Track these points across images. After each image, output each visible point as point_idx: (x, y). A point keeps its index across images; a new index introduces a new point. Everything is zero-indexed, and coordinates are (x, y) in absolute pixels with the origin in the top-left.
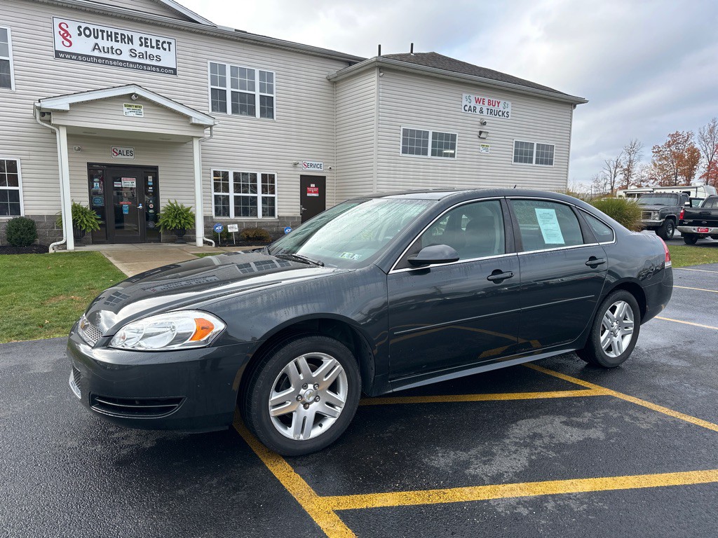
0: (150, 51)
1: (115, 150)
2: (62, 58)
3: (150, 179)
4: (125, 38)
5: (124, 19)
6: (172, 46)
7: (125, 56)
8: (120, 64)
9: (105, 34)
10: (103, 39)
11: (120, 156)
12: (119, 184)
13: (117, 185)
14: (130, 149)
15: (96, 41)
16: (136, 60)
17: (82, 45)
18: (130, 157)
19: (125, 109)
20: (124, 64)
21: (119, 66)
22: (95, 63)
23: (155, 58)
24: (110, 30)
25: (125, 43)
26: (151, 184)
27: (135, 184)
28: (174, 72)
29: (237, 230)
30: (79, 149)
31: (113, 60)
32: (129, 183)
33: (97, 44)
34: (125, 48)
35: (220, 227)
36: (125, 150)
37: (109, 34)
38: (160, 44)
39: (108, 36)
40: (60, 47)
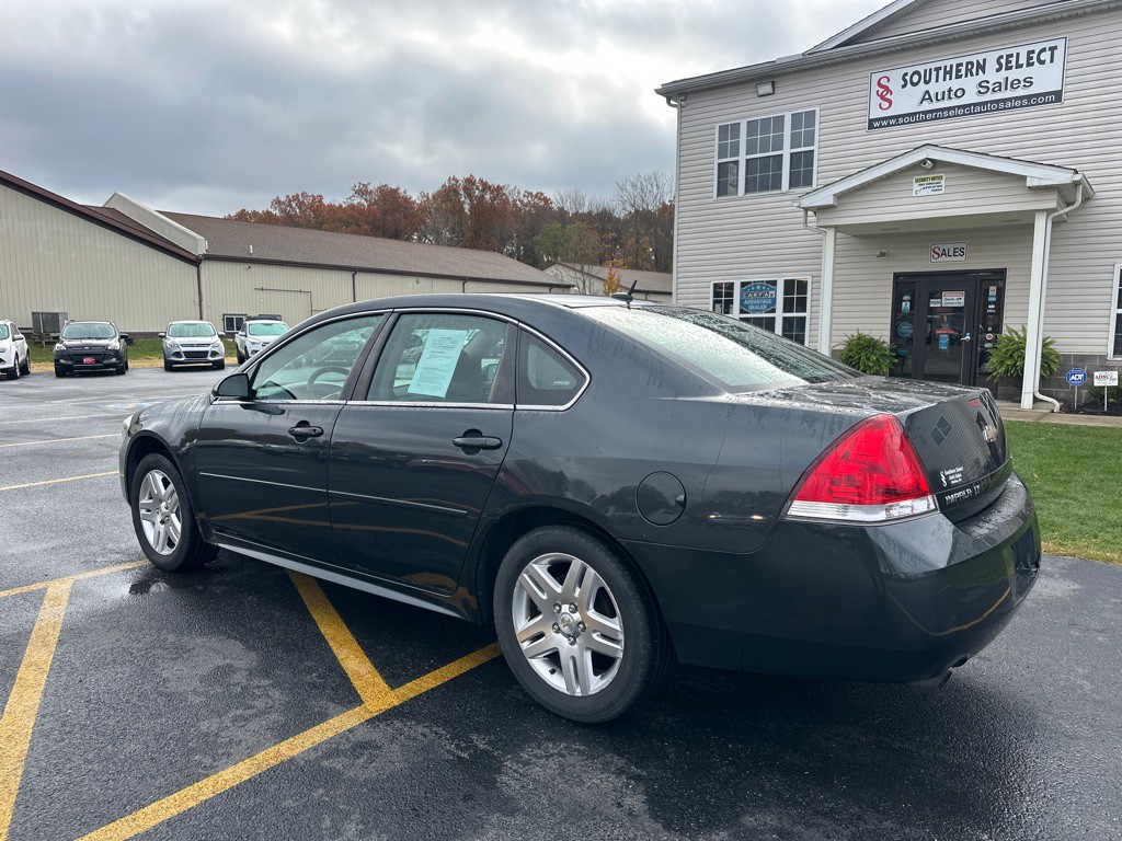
0: (1014, 74)
1: (937, 250)
2: (877, 127)
3: (993, 291)
4: (972, 67)
5: (975, 36)
6: (1059, 54)
7: (971, 97)
8: (961, 111)
9: (941, 73)
10: (937, 81)
11: (944, 258)
12: (936, 303)
13: (934, 303)
14: (959, 246)
15: (926, 87)
16: (989, 97)
17: (906, 100)
18: (959, 258)
19: (916, 186)
20: (968, 110)
21: (958, 115)
22: (922, 121)
23: (1023, 83)
24: (948, 63)
25: (972, 75)
26: (994, 299)
27: (962, 301)
28: (1057, 96)
29: (1116, 383)
30: (883, 255)
31: (949, 109)
32: (954, 299)
33: (927, 92)
34: (970, 84)
35: (1080, 376)
36: (952, 247)
37: (948, 69)
38: (1035, 56)
39: (946, 73)
40: (876, 113)
